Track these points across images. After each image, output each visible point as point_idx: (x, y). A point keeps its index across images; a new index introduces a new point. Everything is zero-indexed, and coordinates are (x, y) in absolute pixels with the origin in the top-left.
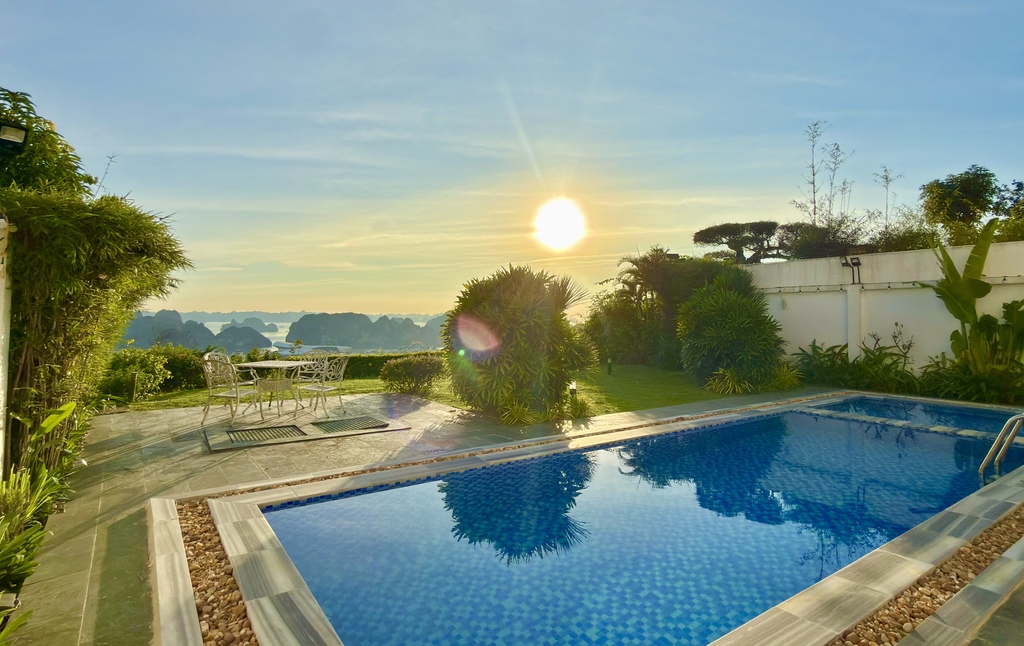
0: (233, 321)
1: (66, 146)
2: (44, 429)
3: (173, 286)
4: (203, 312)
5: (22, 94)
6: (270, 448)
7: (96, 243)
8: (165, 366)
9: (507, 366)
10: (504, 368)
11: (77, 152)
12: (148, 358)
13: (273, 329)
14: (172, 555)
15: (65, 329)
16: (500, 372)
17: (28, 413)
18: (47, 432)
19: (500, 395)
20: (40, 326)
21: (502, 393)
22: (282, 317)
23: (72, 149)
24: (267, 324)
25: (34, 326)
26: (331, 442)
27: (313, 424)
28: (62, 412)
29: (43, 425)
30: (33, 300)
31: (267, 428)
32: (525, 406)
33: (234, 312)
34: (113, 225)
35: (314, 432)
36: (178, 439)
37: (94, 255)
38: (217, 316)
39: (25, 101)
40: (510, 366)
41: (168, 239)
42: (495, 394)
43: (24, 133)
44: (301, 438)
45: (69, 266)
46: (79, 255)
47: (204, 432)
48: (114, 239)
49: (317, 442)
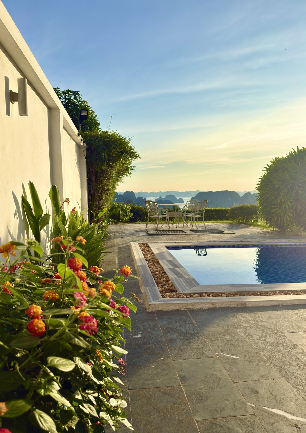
0: (160, 197)
1: (92, 111)
2: (99, 216)
3: (132, 169)
4: (145, 192)
5: (77, 91)
6: (171, 235)
7: (109, 150)
8: (130, 210)
9: (290, 204)
10: (288, 205)
11: (96, 113)
12: (124, 206)
13: (181, 201)
14: (138, 252)
15: (102, 183)
16: (285, 208)
17: (94, 211)
18: (99, 217)
19: (285, 219)
20: (95, 181)
21: (287, 219)
22: (186, 194)
23: (94, 112)
24: (178, 198)
25: (93, 181)
26: (196, 235)
27: (190, 230)
28: (103, 211)
29: (98, 215)
30: (93, 172)
31: (171, 231)
32: (302, 227)
33: (160, 192)
34: (113, 142)
35: (189, 232)
36: (137, 232)
37: (109, 154)
38: (152, 194)
39: (78, 94)
40: (291, 204)
41: (131, 147)
42: (282, 219)
43: (87, 111)
44: (184, 233)
45: (102, 159)
46: (105, 154)
47: (147, 230)
48: (114, 148)
49: (190, 235)
